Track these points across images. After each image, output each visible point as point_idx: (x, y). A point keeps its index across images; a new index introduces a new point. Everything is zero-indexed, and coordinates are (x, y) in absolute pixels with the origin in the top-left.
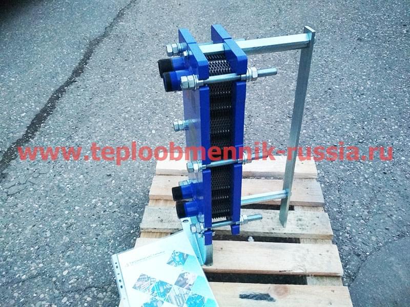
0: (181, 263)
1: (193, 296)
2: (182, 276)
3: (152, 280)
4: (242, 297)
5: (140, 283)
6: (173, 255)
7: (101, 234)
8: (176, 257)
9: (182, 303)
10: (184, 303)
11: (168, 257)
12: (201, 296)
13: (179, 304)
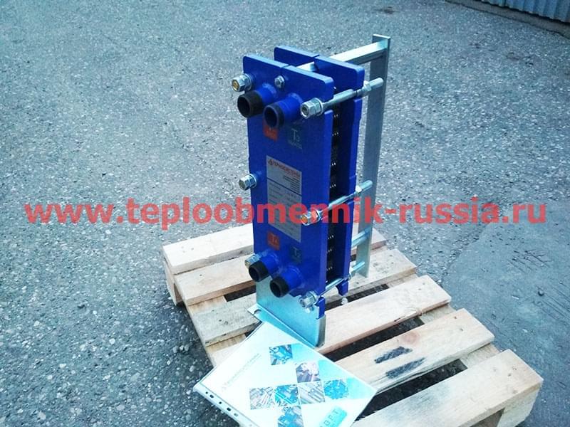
0: (287, 357)
1: (329, 384)
2: (299, 369)
3: (268, 390)
4: (379, 361)
5: (256, 400)
6: (272, 353)
7: (126, 383)
8: (277, 354)
9: (321, 397)
10: (322, 396)
11: (268, 358)
12: (337, 381)
13: (319, 400)
